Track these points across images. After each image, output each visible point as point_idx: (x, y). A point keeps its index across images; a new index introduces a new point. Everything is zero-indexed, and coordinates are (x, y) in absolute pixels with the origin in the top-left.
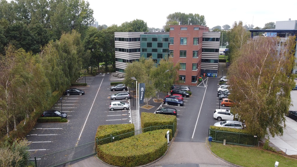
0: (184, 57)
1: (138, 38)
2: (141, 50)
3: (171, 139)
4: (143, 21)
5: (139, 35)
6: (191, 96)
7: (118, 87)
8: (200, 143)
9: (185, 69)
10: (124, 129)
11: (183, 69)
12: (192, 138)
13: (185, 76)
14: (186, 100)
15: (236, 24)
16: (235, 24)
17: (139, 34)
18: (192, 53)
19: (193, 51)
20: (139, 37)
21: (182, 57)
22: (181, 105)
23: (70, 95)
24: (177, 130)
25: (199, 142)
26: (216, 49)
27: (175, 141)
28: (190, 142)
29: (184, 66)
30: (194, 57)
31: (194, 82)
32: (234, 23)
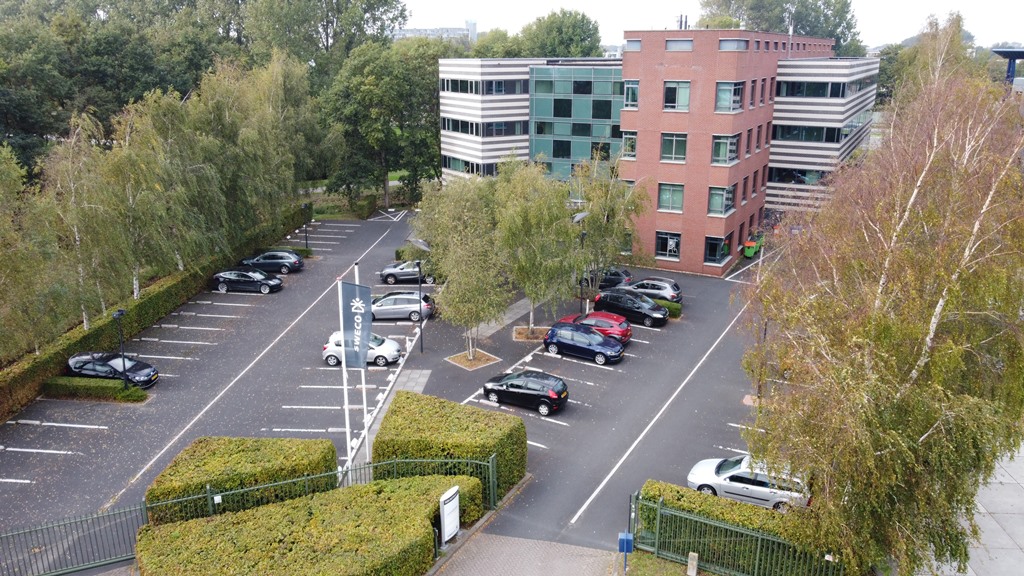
0: (676, 158)
1: (519, 81)
2: (532, 128)
4: (584, 16)
5: (527, 69)
6: (678, 320)
7: (404, 270)
8: (591, 551)
9: (681, 209)
10: (278, 462)
11: (673, 208)
12: (573, 521)
13: (679, 235)
15: (933, 24)
16: (931, 24)
17: (526, 66)
18: (710, 143)
19: (715, 137)
20: (526, 77)
21: (671, 158)
22: (609, 361)
23: (228, 291)
24: (528, 475)
25: (590, 545)
26: (828, 129)
27: (490, 529)
28: (551, 540)
29: (678, 197)
30: (718, 161)
31: (714, 261)
32: (926, 23)
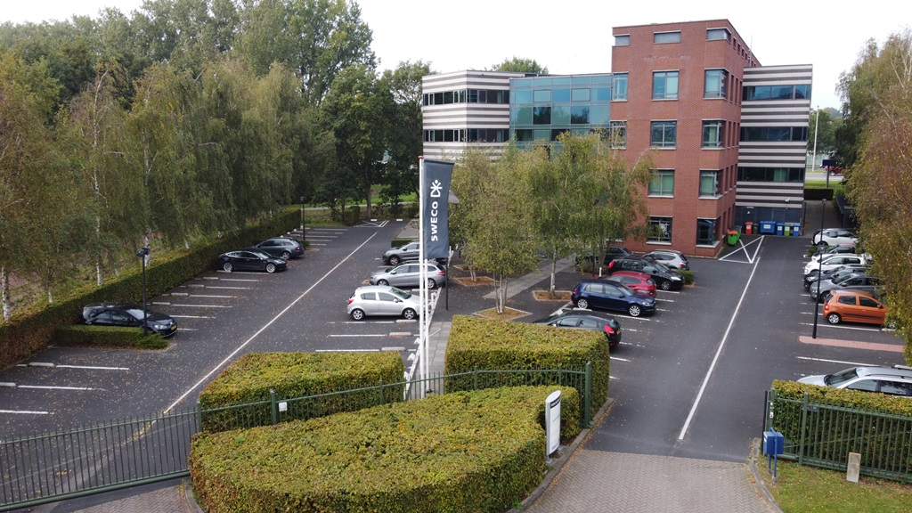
0: (666, 145)
3: (574, 437)
5: (507, 81)
6: (692, 286)
7: (408, 251)
8: (718, 463)
9: (672, 193)
11: (663, 193)
12: (681, 437)
13: (670, 220)
14: (666, 297)
17: (507, 78)
18: (699, 129)
20: (507, 88)
21: (661, 145)
22: (645, 312)
24: (610, 400)
25: (714, 458)
27: (591, 445)
28: (667, 455)
29: (669, 182)
30: (707, 145)
31: (706, 243)
